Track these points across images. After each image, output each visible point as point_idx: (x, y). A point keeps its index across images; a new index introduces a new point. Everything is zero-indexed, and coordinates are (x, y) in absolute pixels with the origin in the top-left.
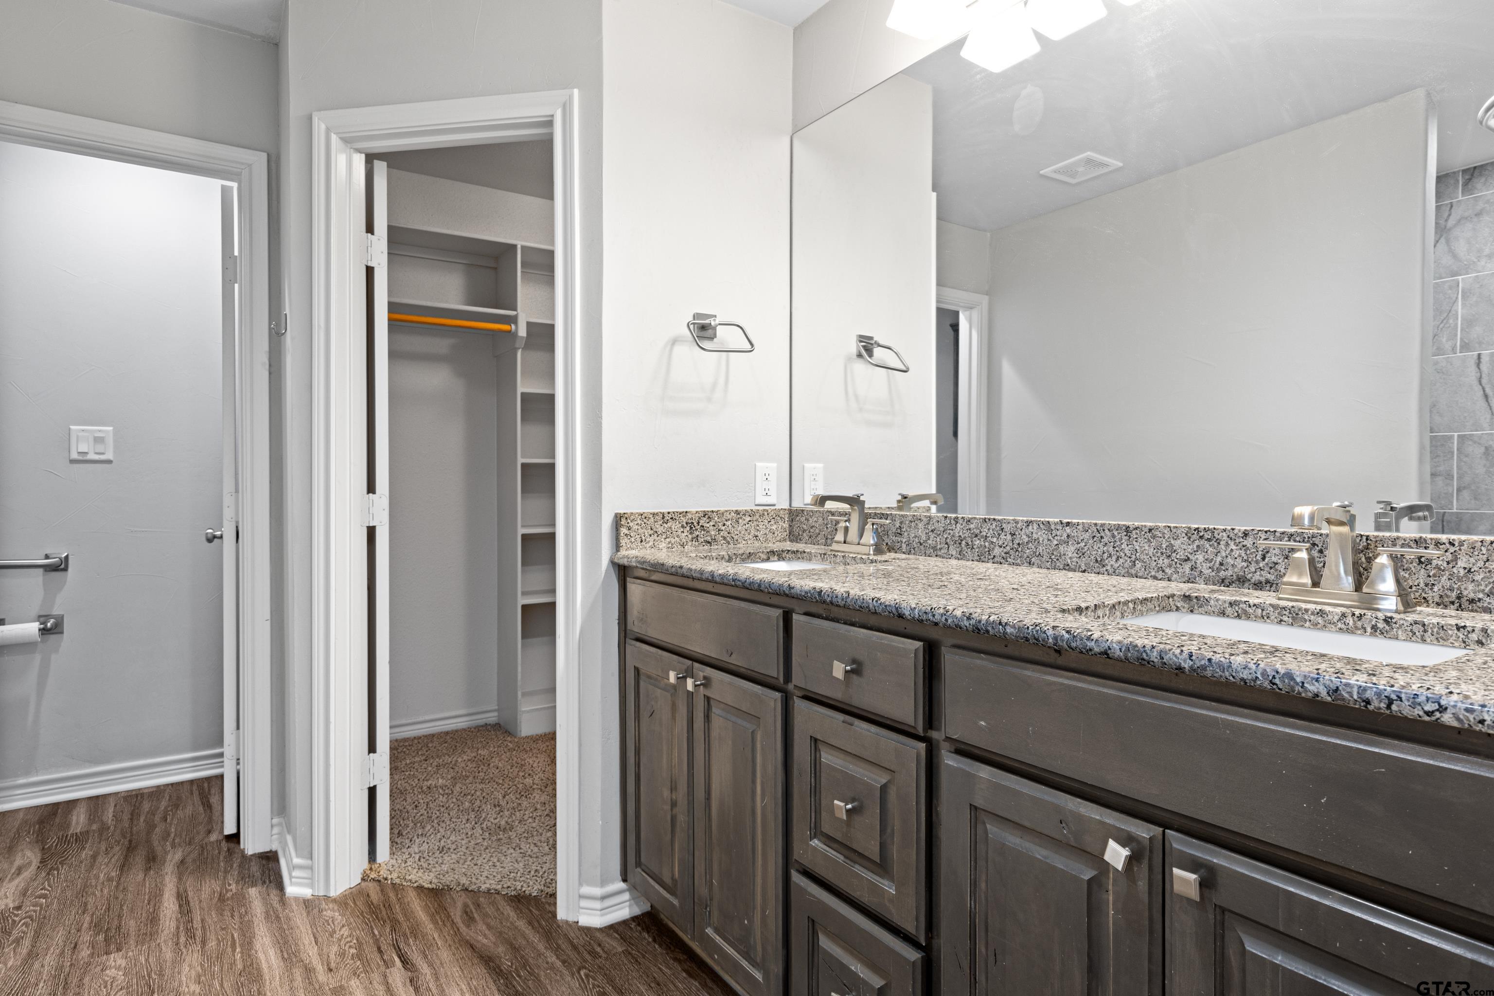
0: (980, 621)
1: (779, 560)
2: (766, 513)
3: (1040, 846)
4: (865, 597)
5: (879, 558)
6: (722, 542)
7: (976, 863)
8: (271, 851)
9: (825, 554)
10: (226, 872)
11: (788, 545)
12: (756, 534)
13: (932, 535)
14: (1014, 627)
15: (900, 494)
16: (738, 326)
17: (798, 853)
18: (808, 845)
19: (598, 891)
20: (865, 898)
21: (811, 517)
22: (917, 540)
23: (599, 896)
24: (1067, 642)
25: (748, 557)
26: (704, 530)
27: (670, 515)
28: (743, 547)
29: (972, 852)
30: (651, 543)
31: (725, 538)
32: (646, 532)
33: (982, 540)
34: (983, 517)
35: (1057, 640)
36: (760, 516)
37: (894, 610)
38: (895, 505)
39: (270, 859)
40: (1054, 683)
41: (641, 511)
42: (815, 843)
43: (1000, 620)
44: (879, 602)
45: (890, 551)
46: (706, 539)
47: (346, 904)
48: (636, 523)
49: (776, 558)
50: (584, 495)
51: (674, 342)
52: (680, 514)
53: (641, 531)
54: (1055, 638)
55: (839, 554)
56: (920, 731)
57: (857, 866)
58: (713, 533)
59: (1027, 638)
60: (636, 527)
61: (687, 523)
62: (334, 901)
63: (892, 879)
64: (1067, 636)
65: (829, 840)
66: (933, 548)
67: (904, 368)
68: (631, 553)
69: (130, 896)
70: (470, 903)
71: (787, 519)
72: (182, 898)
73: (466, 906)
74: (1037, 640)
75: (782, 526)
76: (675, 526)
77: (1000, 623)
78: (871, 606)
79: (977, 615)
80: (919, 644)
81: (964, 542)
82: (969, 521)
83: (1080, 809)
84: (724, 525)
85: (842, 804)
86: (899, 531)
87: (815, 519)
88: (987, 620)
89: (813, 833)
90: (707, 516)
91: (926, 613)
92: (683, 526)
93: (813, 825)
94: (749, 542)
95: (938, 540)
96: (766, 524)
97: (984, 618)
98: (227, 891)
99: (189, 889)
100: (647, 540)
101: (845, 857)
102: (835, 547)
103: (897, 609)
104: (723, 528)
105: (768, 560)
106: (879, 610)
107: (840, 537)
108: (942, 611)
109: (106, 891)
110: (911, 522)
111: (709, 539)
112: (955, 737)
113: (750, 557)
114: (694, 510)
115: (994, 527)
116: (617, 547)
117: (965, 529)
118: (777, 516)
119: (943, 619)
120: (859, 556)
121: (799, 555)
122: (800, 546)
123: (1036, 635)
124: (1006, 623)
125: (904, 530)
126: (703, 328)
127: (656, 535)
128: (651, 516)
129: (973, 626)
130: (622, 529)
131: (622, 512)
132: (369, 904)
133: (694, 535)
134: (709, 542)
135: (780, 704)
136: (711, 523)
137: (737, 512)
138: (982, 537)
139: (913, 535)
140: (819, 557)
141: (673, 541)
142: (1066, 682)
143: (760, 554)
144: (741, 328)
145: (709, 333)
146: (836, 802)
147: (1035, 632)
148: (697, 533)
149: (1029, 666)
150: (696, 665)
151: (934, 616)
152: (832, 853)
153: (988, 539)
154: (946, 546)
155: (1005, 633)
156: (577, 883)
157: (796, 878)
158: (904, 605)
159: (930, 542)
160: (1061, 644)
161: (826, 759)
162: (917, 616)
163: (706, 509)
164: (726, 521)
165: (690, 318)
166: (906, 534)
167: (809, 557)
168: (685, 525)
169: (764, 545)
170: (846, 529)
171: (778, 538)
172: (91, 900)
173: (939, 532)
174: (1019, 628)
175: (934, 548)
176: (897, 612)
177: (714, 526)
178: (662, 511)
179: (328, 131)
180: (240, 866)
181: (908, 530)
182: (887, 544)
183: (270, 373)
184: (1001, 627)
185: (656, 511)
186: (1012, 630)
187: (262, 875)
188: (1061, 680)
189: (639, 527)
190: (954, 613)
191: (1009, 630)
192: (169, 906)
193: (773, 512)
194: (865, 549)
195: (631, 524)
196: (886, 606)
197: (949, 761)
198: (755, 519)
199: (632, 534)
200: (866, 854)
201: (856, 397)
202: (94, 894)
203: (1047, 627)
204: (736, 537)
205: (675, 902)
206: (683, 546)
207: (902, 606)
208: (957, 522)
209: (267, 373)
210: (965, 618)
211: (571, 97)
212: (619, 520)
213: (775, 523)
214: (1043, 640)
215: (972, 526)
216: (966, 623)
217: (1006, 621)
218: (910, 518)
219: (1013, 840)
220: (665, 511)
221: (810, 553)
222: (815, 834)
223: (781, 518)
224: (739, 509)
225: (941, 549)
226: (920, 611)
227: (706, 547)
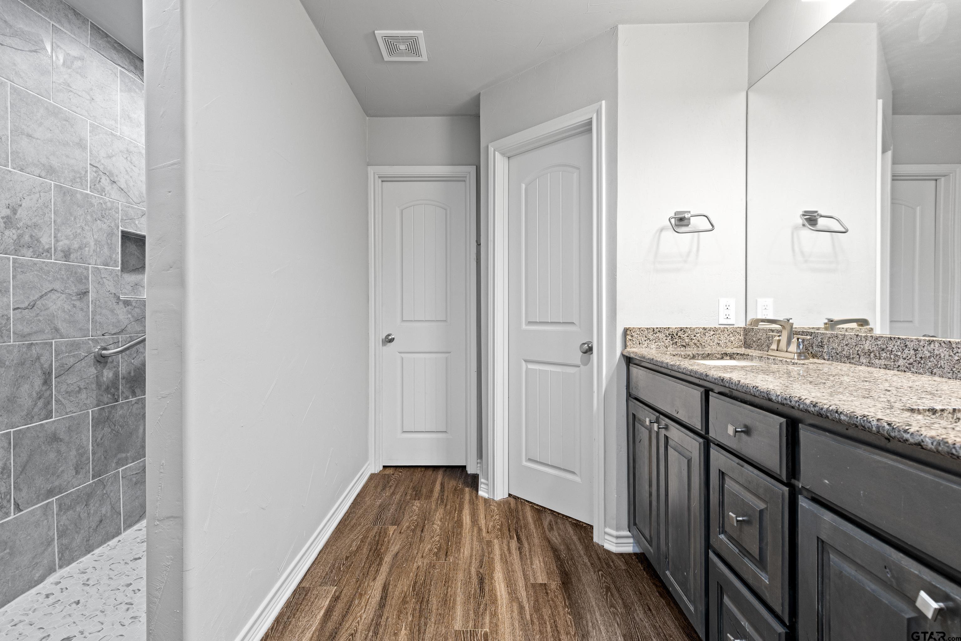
0: (822, 409)
1: (731, 359)
2: (726, 330)
3: (871, 581)
4: (749, 385)
5: (799, 362)
6: (693, 346)
7: (823, 579)
8: (477, 474)
9: (761, 357)
10: (459, 479)
11: (742, 350)
12: (719, 342)
13: (846, 348)
14: (846, 415)
15: (826, 319)
16: (704, 216)
17: (712, 541)
18: (718, 537)
19: (614, 533)
20: (751, 581)
21: (758, 333)
22: (834, 351)
23: (615, 536)
24: (887, 432)
25: (707, 356)
26: (681, 339)
27: (658, 329)
28: (708, 350)
29: (820, 572)
30: (646, 345)
31: (695, 344)
32: (642, 338)
33: (888, 353)
34: (889, 336)
35: (879, 429)
36: (721, 331)
37: (766, 395)
38: (823, 326)
39: (475, 478)
40: (879, 462)
41: (640, 327)
42: (722, 536)
43: (837, 410)
44: (757, 389)
45: (814, 358)
46: (682, 344)
47: (500, 505)
48: (636, 333)
49: (728, 358)
50: (607, 317)
51: (662, 230)
52: (665, 329)
53: (639, 338)
54: (878, 427)
55: (771, 357)
56: (784, 478)
57: (746, 558)
58: (687, 341)
59: (856, 424)
60: (637, 336)
61: (669, 334)
62: (496, 502)
63: (766, 572)
64: (887, 427)
65: (730, 538)
66: (846, 357)
67: (844, 230)
68: (634, 350)
69: (426, 479)
70: (553, 520)
71: (742, 334)
72: (442, 485)
73: (551, 521)
74: (864, 427)
75: (739, 338)
76: (661, 336)
77: (837, 412)
78: (752, 391)
79: (821, 404)
80: (783, 420)
81: (872, 355)
82: (877, 339)
83: (902, 562)
84: (695, 336)
85: (734, 516)
86: (820, 344)
87: (761, 334)
88: (827, 409)
89: (721, 531)
90: (683, 331)
91: (786, 399)
92: (666, 336)
93: (721, 525)
94: (713, 347)
95: (851, 351)
96: (726, 336)
97: (826, 407)
98: (458, 486)
99: (445, 482)
100: (643, 343)
101: (739, 550)
102: (770, 353)
103: (767, 394)
104: (694, 338)
105: (722, 358)
106: (757, 394)
107: (774, 346)
108: (797, 399)
109: (419, 475)
110: (830, 338)
111: (684, 344)
112: (808, 487)
113: (708, 356)
114: (674, 327)
115: (898, 343)
116: (625, 346)
117: (874, 344)
118: (735, 331)
119: (797, 405)
120: (785, 360)
121: (745, 357)
122: (748, 351)
123: (863, 424)
124: (841, 412)
125: (824, 343)
126: (681, 219)
127: (649, 340)
128: (646, 330)
129: (817, 412)
130: (627, 336)
131: (628, 327)
132: (510, 508)
133: (674, 342)
134: (684, 346)
135: (703, 447)
136: (686, 335)
137: (704, 329)
138: (888, 351)
139: (831, 347)
140: (758, 359)
141: (660, 344)
142: (890, 462)
143: (716, 355)
144: (706, 217)
145: (685, 222)
146: (730, 513)
147: (862, 422)
148: (676, 340)
149: (860, 446)
150: (661, 416)
151: (791, 402)
152: (731, 545)
153: (893, 353)
154: (858, 356)
155: (840, 420)
156: (603, 524)
157: (711, 555)
158: (773, 392)
159: (844, 353)
160: (883, 433)
161: (728, 486)
162: (780, 401)
163: (682, 327)
164: (697, 334)
165: (673, 215)
166: (826, 346)
167: (752, 358)
168: (668, 335)
169: (725, 349)
170: (779, 341)
171: (736, 346)
172: (414, 478)
173: (852, 346)
174: (850, 417)
175: (848, 358)
176: (768, 396)
177: (688, 336)
178: (653, 327)
179: (494, 151)
180: (464, 477)
181: (828, 343)
182: (811, 353)
183: (477, 263)
184: (837, 414)
185: (649, 327)
186: (845, 418)
187: (472, 483)
188: (885, 460)
189: (638, 336)
190: (805, 401)
191: (843, 417)
192: (438, 487)
193: (731, 329)
194: (791, 356)
195: (633, 334)
196: (761, 392)
197: (803, 503)
198: (717, 333)
199: (634, 340)
200: (751, 552)
201: (802, 253)
202: (415, 475)
203: (873, 419)
204: (703, 344)
205: (652, 551)
206: (666, 347)
207: (771, 393)
208: (867, 340)
209: (476, 263)
210: (812, 405)
211: (601, 106)
212: (626, 331)
213: (733, 336)
214: (869, 428)
215: (879, 343)
216: (812, 409)
217: (841, 411)
218: (829, 335)
219: (849, 570)
220: (655, 327)
221: (752, 356)
222: (722, 531)
223: (738, 333)
224: (706, 327)
225: (853, 358)
226: (782, 397)
227: (682, 349)
